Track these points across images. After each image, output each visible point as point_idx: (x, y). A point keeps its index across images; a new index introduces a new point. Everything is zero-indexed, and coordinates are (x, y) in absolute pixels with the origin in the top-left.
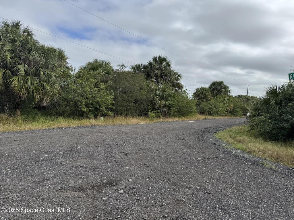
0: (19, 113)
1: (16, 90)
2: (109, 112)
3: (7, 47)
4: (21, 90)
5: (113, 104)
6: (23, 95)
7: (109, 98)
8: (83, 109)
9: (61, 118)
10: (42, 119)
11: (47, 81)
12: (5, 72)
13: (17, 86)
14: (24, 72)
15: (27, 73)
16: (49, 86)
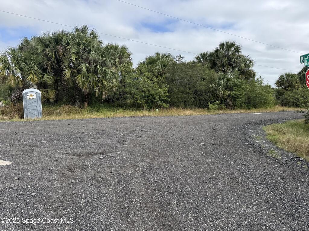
0: (87, 105)
1: (80, 86)
2: (164, 104)
3: (73, 50)
4: (83, 87)
5: (168, 97)
6: (85, 89)
7: (163, 91)
8: (138, 101)
9: (121, 110)
10: (105, 110)
11: (104, 77)
12: (72, 72)
13: (80, 82)
14: (85, 70)
15: (88, 71)
16: (106, 81)
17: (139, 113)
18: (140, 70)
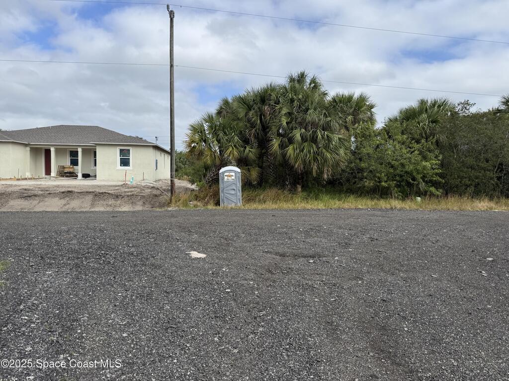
0: (300, 189)
1: (292, 161)
2: (433, 189)
3: (285, 111)
4: (296, 162)
5: (441, 175)
6: (298, 165)
7: (430, 165)
8: (383, 184)
9: (352, 197)
10: (326, 198)
11: (327, 147)
12: (281, 141)
13: (292, 156)
14: (299, 138)
15: (304, 139)
16: (330, 153)
17: (383, 204)
18: (388, 132)
